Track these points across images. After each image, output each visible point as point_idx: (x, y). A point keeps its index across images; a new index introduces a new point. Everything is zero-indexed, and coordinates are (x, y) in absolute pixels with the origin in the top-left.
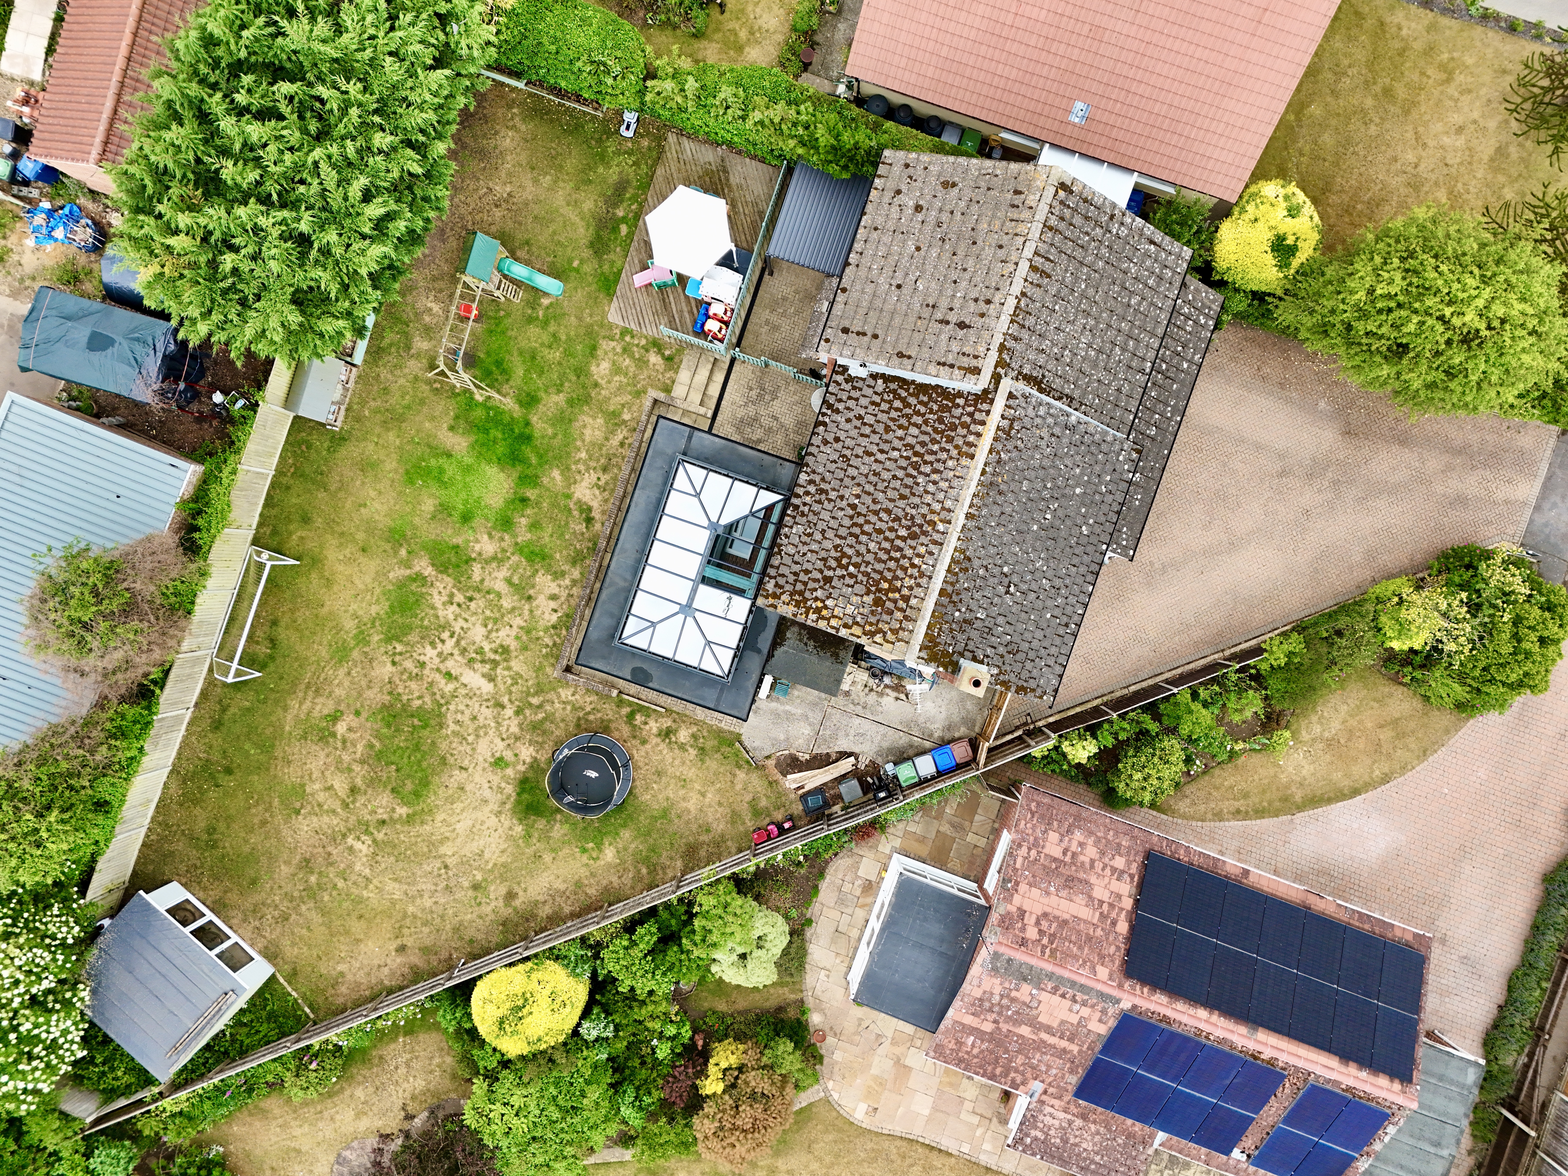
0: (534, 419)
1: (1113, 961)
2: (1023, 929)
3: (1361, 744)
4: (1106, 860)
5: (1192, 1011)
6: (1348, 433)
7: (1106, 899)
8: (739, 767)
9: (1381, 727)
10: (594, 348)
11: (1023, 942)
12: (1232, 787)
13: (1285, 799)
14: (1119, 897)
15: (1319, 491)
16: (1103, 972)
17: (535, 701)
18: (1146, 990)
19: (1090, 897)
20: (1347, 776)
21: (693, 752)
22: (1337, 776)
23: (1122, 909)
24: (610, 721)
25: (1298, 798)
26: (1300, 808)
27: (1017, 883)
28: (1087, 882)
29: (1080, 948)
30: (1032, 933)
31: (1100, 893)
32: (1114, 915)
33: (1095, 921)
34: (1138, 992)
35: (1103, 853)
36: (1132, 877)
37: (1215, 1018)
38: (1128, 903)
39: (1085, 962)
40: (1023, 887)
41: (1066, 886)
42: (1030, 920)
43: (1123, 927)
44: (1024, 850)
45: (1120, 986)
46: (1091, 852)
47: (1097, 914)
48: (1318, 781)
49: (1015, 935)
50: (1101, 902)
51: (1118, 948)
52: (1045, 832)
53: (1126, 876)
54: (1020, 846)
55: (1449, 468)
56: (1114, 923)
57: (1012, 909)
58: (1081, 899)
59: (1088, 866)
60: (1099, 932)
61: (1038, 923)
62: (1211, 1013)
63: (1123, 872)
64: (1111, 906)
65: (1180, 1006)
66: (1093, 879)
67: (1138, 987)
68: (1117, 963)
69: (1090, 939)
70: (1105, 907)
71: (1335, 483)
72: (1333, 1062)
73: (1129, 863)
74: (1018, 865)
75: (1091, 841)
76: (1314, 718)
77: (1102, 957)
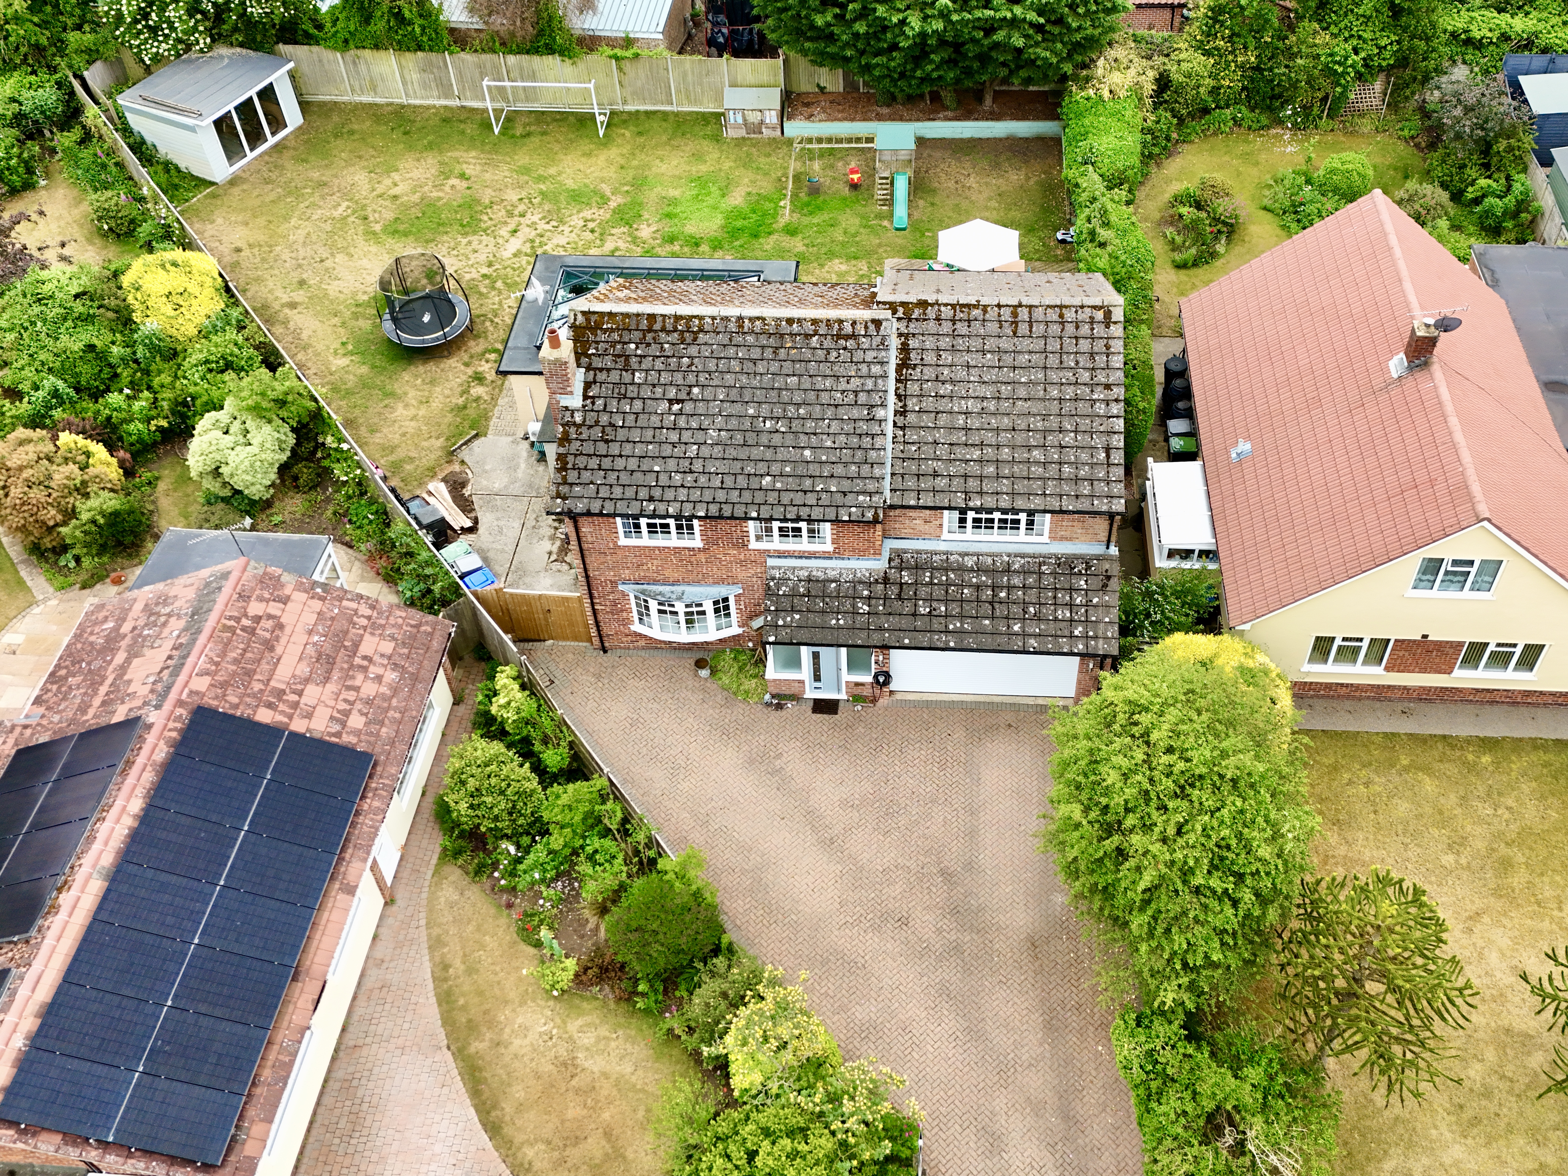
0: (775, 237)
1: (216, 698)
2: (261, 599)
3: (574, 1111)
4: (358, 706)
5: (140, 792)
6: (1033, 944)
7: (303, 700)
8: (447, 439)
9: (608, 1134)
10: (856, 258)
11: (244, 597)
12: (483, 947)
13: (472, 1027)
14: (309, 716)
15: (939, 931)
16: (201, 684)
17: (499, 284)
18: (174, 734)
19: (307, 681)
20: (520, 1108)
21: (461, 401)
22: (518, 1092)
23: (291, 717)
24: (486, 338)
25: (477, 1046)
26: (460, 1053)
27: (323, 599)
28: (327, 679)
29: (236, 661)
30: (255, 608)
31: (312, 693)
32: (282, 707)
33: (273, 683)
34: (171, 725)
35: (369, 702)
36: (338, 734)
37: (128, 822)
38: (298, 726)
39: (217, 664)
40: (317, 605)
41: (320, 655)
42: (274, 608)
43: (264, 716)
44: (368, 612)
45: (180, 703)
46: (369, 689)
47: (283, 686)
48: (505, 1066)
49: (253, 590)
50: (300, 693)
51: (236, 706)
52: (393, 638)
53: (336, 728)
54: (373, 607)
55: (1037, 1108)
56: (270, 706)
57: (287, 591)
58: (304, 669)
59: (349, 683)
60: (257, 686)
61: (270, 617)
62: (135, 816)
63: (344, 724)
64: (295, 705)
65: (149, 777)
66: (331, 687)
67: (179, 725)
68: (215, 703)
69: (250, 674)
70: (294, 698)
71: (957, 949)
72: (45, 993)
73: (357, 733)
74: (345, 603)
75: (384, 689)
76: (604, 1031)
77: (224, 685)
